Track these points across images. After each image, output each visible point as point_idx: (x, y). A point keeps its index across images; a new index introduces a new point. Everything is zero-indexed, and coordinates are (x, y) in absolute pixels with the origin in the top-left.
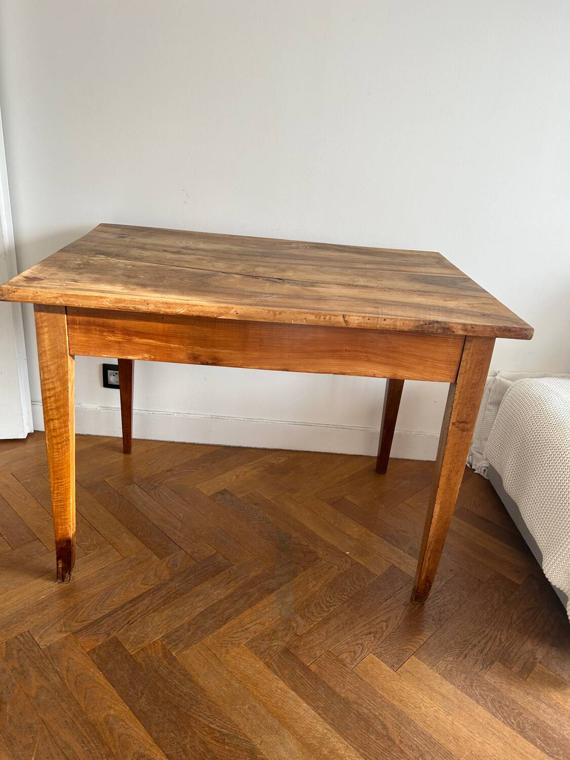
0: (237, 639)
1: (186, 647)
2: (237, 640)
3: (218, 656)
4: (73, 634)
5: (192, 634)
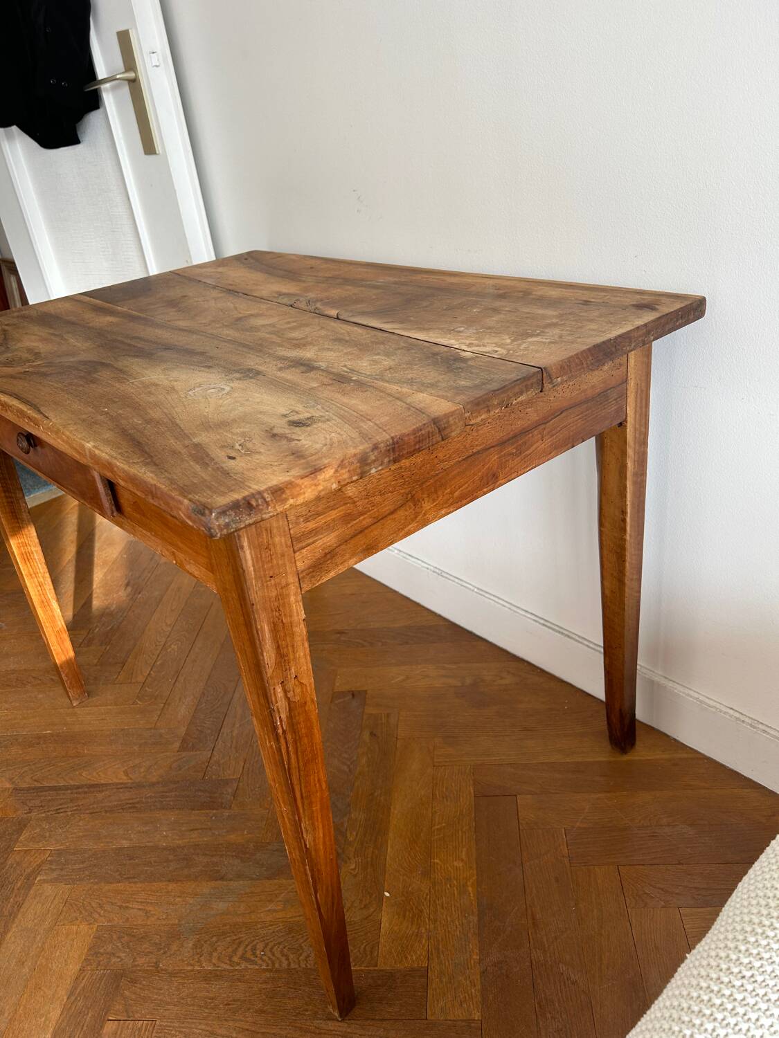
0: (102, 912)
1: (55, 881)
4: (14, 789)
5: (80, 868)
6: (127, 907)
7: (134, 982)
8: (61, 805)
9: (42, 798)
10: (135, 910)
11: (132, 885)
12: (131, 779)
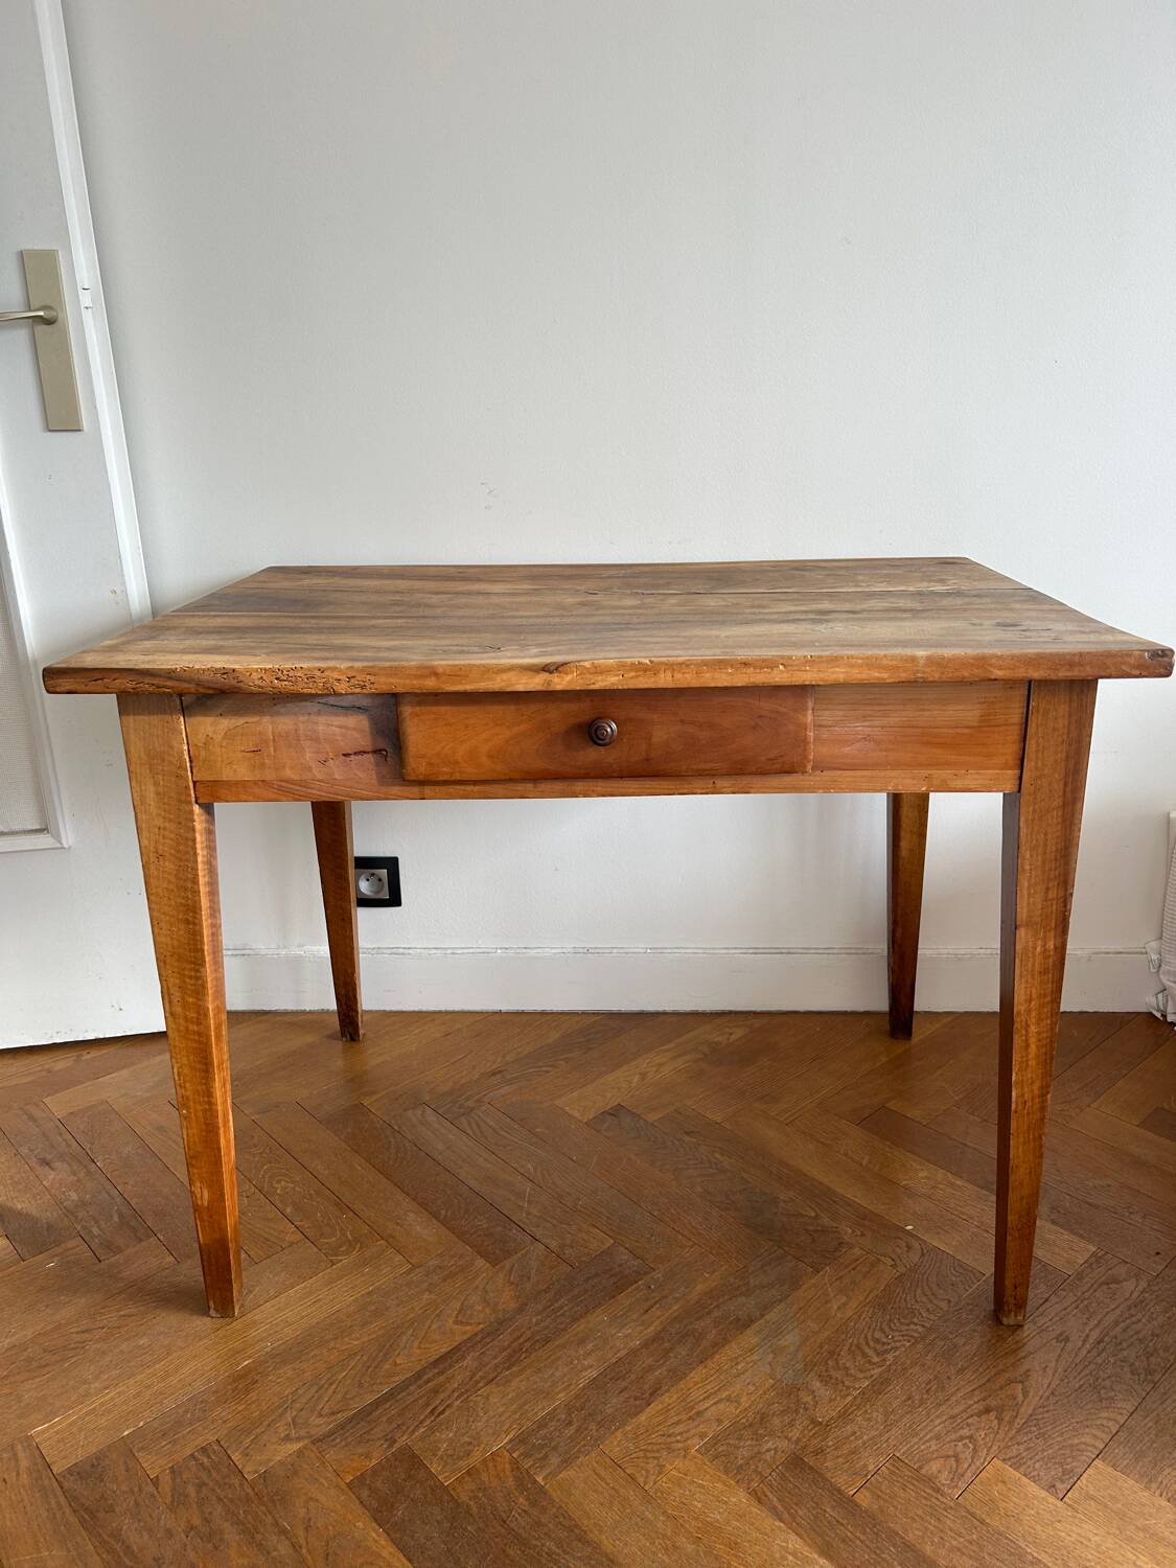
0: (679, 1438)
1: (566, 1462)
2: (678, 1441)
3: (641, 1480)
4: (313, 1443)
5: (577, 1431)
7: (819, 1452)
10: (713, 1408)
11: (667, 1395)
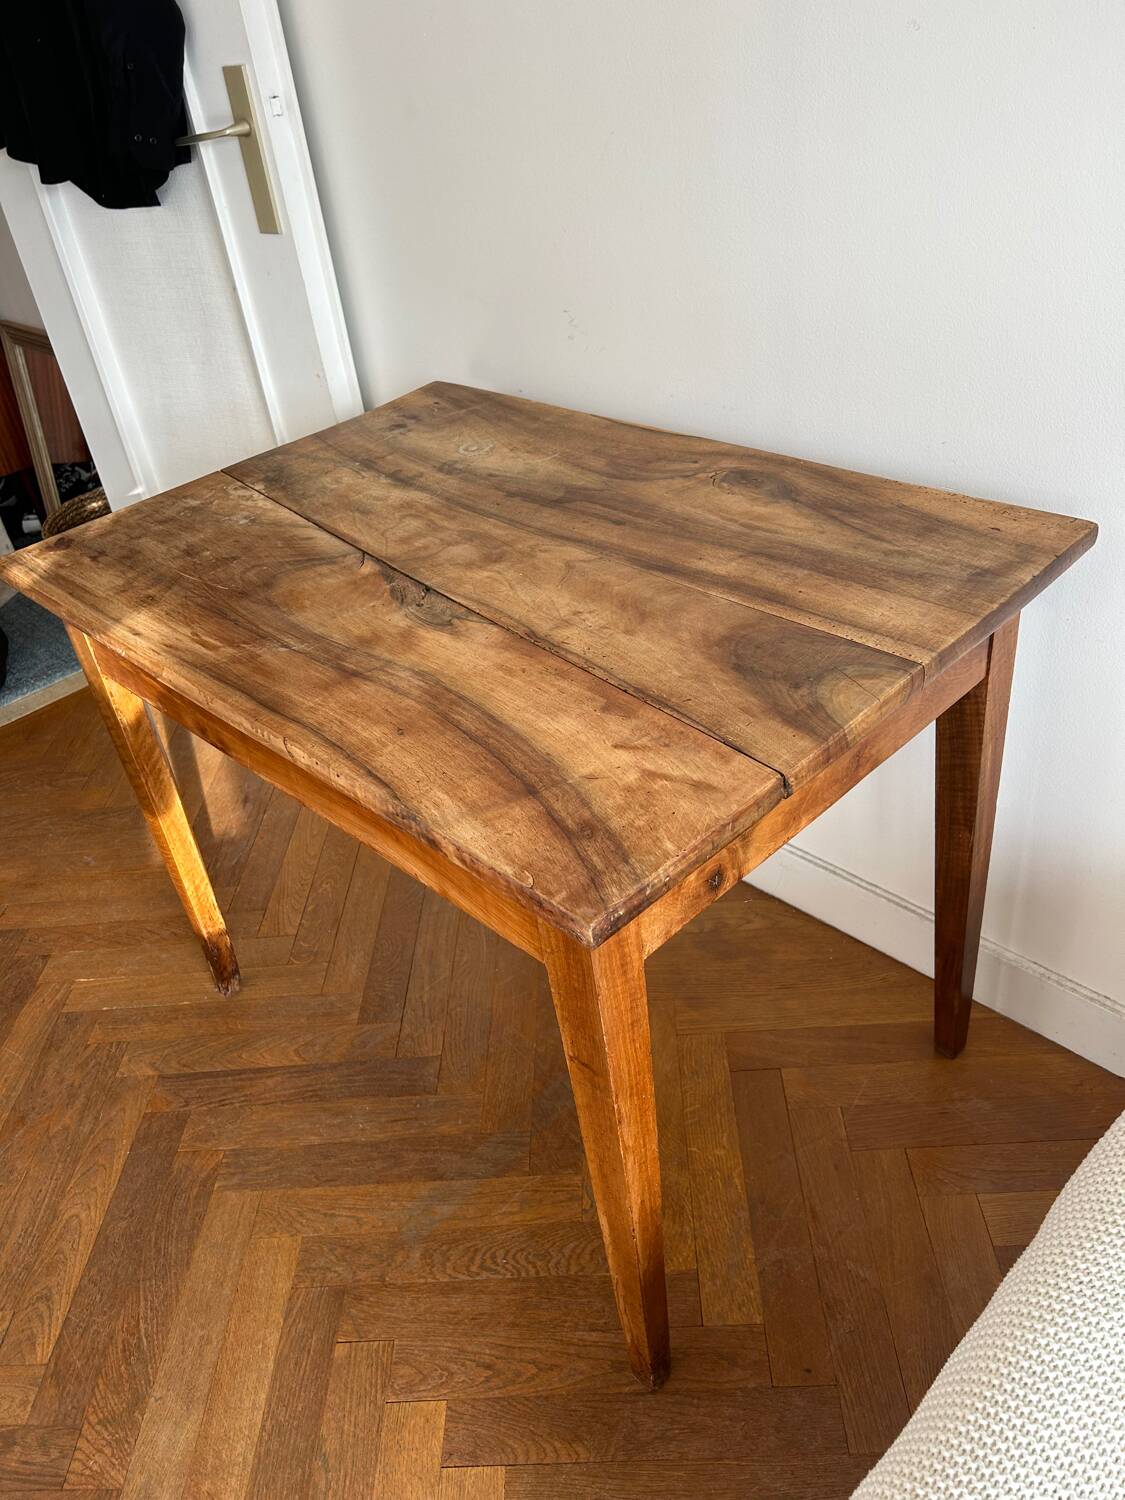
0: (304, 1221)
2: (301, 1223)
3: (256, 1231)
6: (333, 1215)
7: (359, 1299)
8: (224, 1094)
9: (198, 1088)
10: (344, 1218)
11: (333, 1188)
12: (305, 1060)
